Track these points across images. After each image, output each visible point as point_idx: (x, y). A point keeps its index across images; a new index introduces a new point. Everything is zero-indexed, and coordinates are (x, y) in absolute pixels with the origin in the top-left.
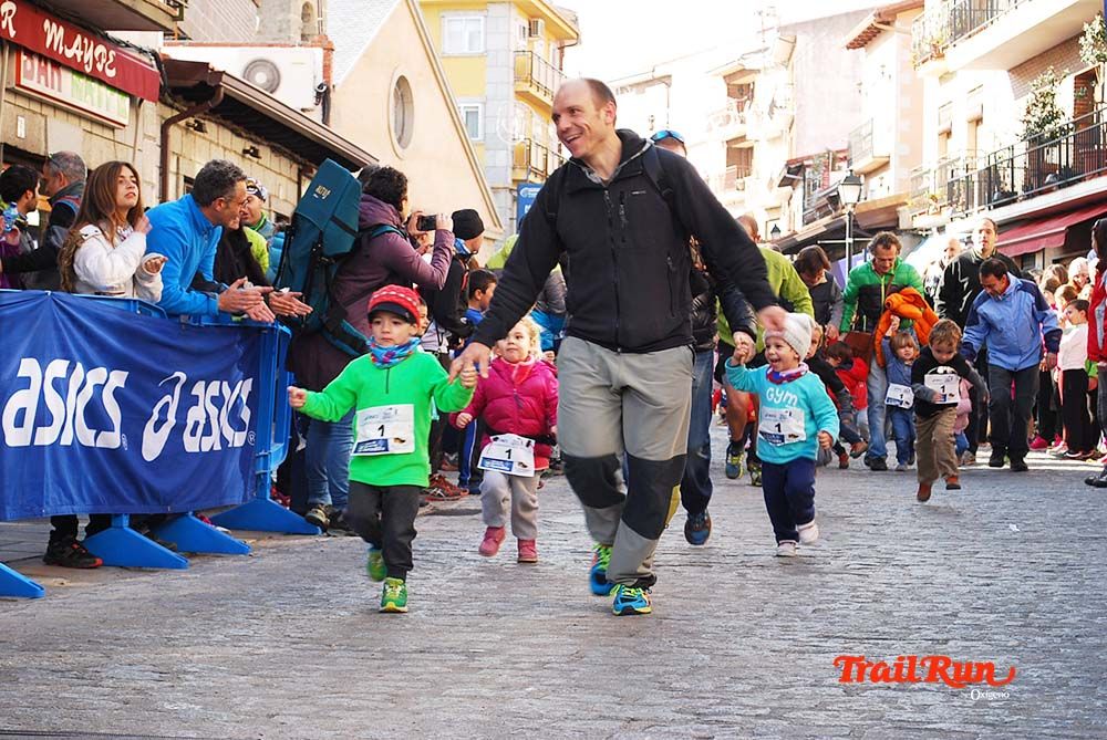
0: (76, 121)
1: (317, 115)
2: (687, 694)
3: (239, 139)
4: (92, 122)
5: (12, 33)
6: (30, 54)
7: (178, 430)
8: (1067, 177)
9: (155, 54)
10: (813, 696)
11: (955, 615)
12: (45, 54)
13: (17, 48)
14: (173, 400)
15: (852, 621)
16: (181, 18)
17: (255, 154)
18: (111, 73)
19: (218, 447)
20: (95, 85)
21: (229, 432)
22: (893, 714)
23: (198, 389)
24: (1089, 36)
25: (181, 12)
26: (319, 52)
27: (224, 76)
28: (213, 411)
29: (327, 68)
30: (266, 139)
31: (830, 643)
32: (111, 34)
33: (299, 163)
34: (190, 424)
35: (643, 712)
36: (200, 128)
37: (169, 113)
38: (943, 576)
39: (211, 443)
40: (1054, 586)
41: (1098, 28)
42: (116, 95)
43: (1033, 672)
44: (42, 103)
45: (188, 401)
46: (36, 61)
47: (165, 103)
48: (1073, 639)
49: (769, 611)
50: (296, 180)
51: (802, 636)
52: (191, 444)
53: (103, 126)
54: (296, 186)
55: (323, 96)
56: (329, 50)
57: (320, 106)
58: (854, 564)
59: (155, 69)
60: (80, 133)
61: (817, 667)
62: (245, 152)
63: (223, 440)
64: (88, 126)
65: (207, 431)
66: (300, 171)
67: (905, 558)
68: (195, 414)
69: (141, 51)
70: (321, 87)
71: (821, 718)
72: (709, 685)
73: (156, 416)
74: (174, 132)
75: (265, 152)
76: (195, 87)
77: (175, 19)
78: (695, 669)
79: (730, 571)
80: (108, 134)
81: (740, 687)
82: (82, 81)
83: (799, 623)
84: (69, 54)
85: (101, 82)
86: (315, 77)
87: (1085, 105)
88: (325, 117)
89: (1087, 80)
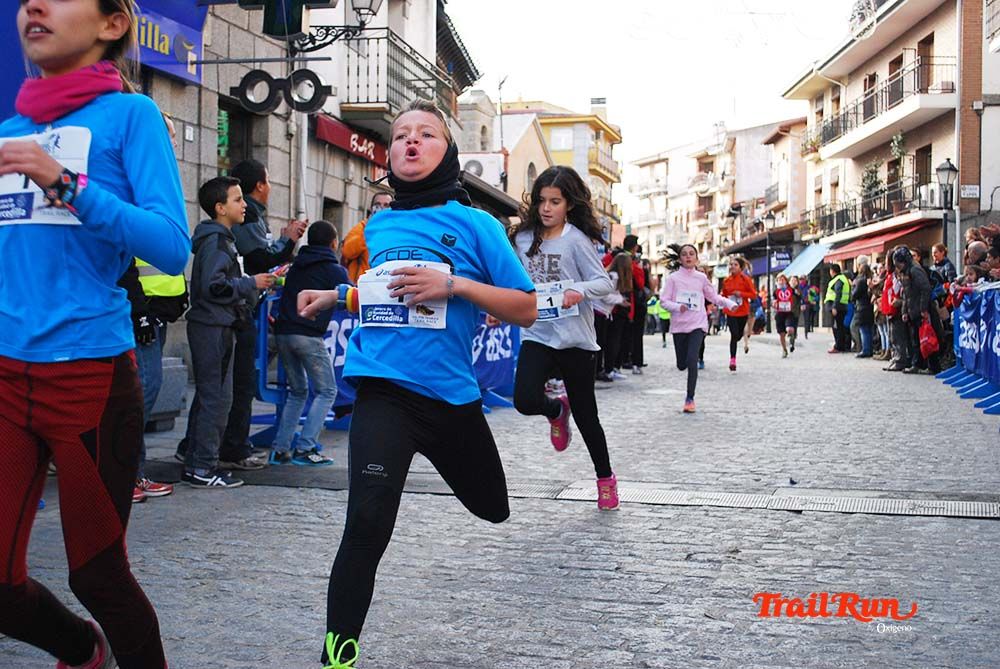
1: (501, 188)
2: (742, 464)
5: (373, 157)
6: (379, 167)
7: (484, 350)
8: (885, 214)
10: (797, 465)
11: (849, 433)
13: (375, 164)
14: (480, 338)
15: (804, 436)
19: (498, 358)
21: (502, 351)
22: (833, 471)
23: (490, 333)
24: (896, 142)
26: (502, 156)
28: (497, 341)
29: (506, 164)
30: (481, 202)
31: (797, 445)
34: (489, 348)
35: (727, 470)
38: (839, 417)
39: (496, 357)
40: (891, 422)
41: (900, 137)
43: (889, 456)
45: (487, 338)
46: (382, 170)
48: (904, 444)
49: (765, 432)
51: (784, 442)
52: (490, 357)
55: (504, 179)
56: (507, 155)
57: (502, 185)
58: (797, 412)
61: (794, 454)
63: (500, 355)
65: (495, 352)
67: (820, 409)
68: (490, 343)
70: (503, 174)
71: (803, 472)
72: (750, 461)
73: (475, 344)
78: (741, 455)
79: (740, 415)
81: (765, 461)
83: (780, 437)
86: (500, 169)
87: (894, 178)
88: (505, 189)
89: (895, 164)
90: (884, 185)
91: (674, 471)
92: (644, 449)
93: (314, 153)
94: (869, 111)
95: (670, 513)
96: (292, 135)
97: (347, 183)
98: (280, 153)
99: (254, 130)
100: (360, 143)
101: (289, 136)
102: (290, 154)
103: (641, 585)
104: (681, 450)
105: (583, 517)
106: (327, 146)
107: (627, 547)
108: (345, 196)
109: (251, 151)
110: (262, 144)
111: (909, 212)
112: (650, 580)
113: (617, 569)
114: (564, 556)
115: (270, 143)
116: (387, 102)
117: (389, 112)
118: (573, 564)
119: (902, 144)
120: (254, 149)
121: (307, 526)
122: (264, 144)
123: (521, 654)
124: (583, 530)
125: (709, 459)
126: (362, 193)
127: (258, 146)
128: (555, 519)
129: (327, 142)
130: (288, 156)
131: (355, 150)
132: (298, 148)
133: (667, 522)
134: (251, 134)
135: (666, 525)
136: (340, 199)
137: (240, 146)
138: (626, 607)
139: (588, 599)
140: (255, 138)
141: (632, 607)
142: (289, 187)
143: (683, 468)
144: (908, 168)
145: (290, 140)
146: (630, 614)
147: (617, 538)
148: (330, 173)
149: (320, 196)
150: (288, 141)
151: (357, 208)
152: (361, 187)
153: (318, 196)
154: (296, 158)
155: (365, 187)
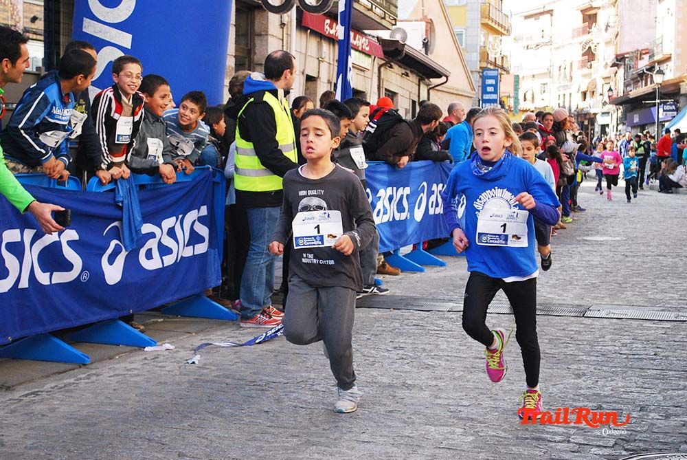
1: (423, 51)
3: (400, 69)
4: (358, 69)
9: (378, 38)
16: (395, 25)
17: (407, 75)
18: (367, 49)
20: (361, 54)
25: (396, 22)
26: (424, 24)
27: (406, 46)
29: (427, 31)
30: (410, 68)
32: (366, 32)
33: (419, 76)
36: (391, 67)
37: (383, 62)
42: (367, 58)
47: (383, 59)
50: (417, 83)
53: (361, 70)
54: (417, 87)
55: (426, 45)
56: (430, 24)
57: (424, 49)
59: (378, 44)
60: (355, 74)
62: (403, 74)
64: (357, 71)
66: (419, 81)
69: (373, 37)
70: (425, 40)
74: (382, 69)
75: (410, 74)
77: (393, 25)
80: (362, 73)
82: (357, 53)
84: (355, 44)
85: (363, 53)
86: (422, 36)
88: (426, 53)
91: (654, 299)
92: (620, 284)
93: (299, 34)
95: (668, 325)
96: (284, 24)
97: (320, 60)
98: (276, 40)
99: (256, 22)
100: (331, 27)
101: (283, 25)
102: (283, 40)
103: (674, 362)
104: (649, 284)
105: (611, 327)
106: (309, 31)
107: (652, 344)
108: (319, 72)
109: (254, 40)
110: (263, 33)
112: (680, 360)
113: (655, 355)
114: (617, 348)
115: (270, 33)
117: (358, 1)
118: (627, 352)
120: (256, 38)
121: (437, 332)
122: (264, 34)
123: (631, 392)
124: (618, 335)
125: (672, 290)
126: (329, 68)
127: (260, 35)
128: (594, 328)
129: (309, 29)
130: (281, 41)
131: (327, 33)
132: (288, 35)
133: (668, 330)
134: (254, 25)
135: (669, 332)
136: (314, 74)
137: (245, 35)
138: (674, 373)
139: (648, 369)
140: (257, 29)
141: (677, 373)
143: (658, 296)
145: (283, 28)
146: (679, 376)
147: (643, 338)
148: (309, 53)
149: (303, 73)
150: (281, 30)
151: (326, 82)
152: (329, 63)
153: (301, 74)
154: (287, 43)
155: (332, 62)
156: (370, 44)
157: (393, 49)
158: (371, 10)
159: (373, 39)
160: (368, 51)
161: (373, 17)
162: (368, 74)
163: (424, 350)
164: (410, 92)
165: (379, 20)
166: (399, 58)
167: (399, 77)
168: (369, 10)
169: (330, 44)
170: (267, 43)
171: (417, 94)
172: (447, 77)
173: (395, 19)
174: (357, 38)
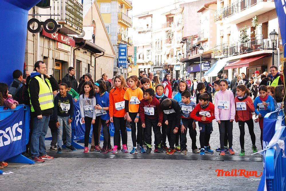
0: (63, 52)
1: (92, 41)
3: (83, 50)
4: (65, 52)
5: (57, 39)
6: (59, 42)
8: (250, 50)
9: (73, 37)
12: (61, 42)
13: (58, 41)
17: (86, 53)
18: (69, 43)
20: (66, 45)
24: (254, 20)
25: (82, 31)
26: (93, 28)
27: (86, 41)
29: (94, 31)
32: (69, 35)
33: (91, 52)
36: (79, 50)
37: (76, 48)
41: (256, 18)
42: (69, 46)
44: (59, 50)
46: (59, 43)
47: (76, 46)
53: (66, 52)
54: (90, 57)
55: (94, 38)
56: (95, 27)
59: (73, 40)
60: (63, 54)
62: (84, 52)
64: (64, 53)
66: (91, 54)
70: (93, 35)
74: (75, 51)
75: (87, 52)
76: (80, 43)
77: (81, 32)
80: (67, 54)
82: (65, 45)
84: (64, 41)
85: (67, 45)
86: (92, 33)
87: (253, 35)
89: (253, 29)
90: (249, 38)
93: (40, 38)
94: (243, 6)
96: (34, 35)
97: (49, 50)
98: (31, 42)
100: (54, 35)
102: (34, 42)
106: (45, 37)
108: (49, 55)
111: (259, 50)
112: (195, 173)
113: (187, 171)
115: (28, 39)
116: (66, 20)
117: (66, 24)
119: (256, 21)
126: (53, 52)
129: (45, 36)
130: (33, 42)
131: (53, 37)
132: (36, 39)
136: (47, 56)
142: (34, 54)
144: (259, 31)
148: (44, 47)
149: (42, 56)
150: (33, 37)
151: (52, 59)
152: (53, 50)
153: (41, 56)
154: (36, 43)
155: (54, 50)
156: (70, 41)
157: (81, 42)
158: (72, 27)
159: (71, 38)
160: (69, 44)
161: (72, 30)
162: (69, 54)
163: (106, 172)
164: (87, 60)
165: (75, 31)
166: (83, 46)
167: (82, 54)
168: (71, 27)
169: (53, 42)
170: (27, 43)
171: (90, 61)
172: (104, 52)
173: (82, 30)
174: (65, 38)
